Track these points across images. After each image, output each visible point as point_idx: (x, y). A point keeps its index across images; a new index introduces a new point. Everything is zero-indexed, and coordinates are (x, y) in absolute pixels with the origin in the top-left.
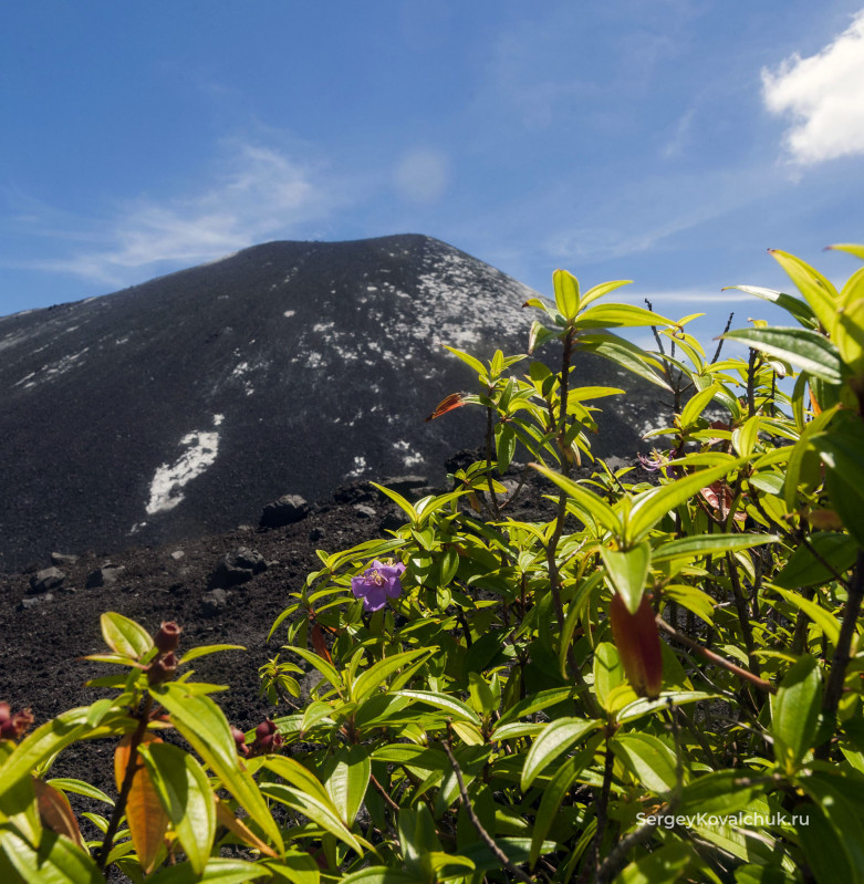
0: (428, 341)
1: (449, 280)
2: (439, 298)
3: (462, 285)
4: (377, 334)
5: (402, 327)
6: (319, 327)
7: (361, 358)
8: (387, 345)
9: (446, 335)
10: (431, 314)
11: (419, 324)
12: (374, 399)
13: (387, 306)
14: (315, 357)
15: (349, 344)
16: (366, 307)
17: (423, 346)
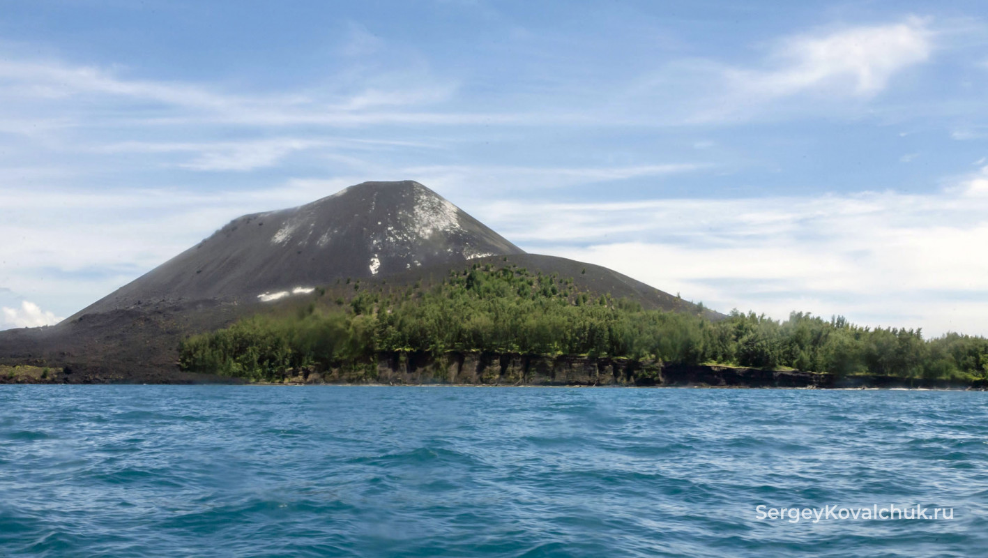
0: (419, 233)
1: (423, 209)
2: (421, 217)
3: (427, 211)
4: (405, 231)
5: (411, 228)
6: (389, 229)
7: (403, 240)
8: (409, 235)
9: (423, 231)
10: (419, 223)
11: (416, 227)
12: (407, 251)
13: (406, 220)
14: (391, 239)
15: (399, 234)
16: (400, 220)
17: (417, 234)
